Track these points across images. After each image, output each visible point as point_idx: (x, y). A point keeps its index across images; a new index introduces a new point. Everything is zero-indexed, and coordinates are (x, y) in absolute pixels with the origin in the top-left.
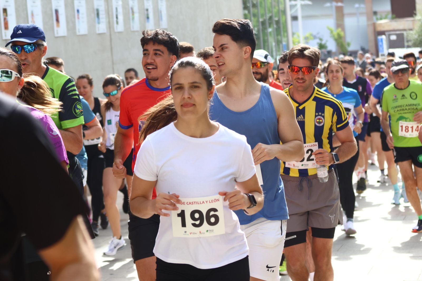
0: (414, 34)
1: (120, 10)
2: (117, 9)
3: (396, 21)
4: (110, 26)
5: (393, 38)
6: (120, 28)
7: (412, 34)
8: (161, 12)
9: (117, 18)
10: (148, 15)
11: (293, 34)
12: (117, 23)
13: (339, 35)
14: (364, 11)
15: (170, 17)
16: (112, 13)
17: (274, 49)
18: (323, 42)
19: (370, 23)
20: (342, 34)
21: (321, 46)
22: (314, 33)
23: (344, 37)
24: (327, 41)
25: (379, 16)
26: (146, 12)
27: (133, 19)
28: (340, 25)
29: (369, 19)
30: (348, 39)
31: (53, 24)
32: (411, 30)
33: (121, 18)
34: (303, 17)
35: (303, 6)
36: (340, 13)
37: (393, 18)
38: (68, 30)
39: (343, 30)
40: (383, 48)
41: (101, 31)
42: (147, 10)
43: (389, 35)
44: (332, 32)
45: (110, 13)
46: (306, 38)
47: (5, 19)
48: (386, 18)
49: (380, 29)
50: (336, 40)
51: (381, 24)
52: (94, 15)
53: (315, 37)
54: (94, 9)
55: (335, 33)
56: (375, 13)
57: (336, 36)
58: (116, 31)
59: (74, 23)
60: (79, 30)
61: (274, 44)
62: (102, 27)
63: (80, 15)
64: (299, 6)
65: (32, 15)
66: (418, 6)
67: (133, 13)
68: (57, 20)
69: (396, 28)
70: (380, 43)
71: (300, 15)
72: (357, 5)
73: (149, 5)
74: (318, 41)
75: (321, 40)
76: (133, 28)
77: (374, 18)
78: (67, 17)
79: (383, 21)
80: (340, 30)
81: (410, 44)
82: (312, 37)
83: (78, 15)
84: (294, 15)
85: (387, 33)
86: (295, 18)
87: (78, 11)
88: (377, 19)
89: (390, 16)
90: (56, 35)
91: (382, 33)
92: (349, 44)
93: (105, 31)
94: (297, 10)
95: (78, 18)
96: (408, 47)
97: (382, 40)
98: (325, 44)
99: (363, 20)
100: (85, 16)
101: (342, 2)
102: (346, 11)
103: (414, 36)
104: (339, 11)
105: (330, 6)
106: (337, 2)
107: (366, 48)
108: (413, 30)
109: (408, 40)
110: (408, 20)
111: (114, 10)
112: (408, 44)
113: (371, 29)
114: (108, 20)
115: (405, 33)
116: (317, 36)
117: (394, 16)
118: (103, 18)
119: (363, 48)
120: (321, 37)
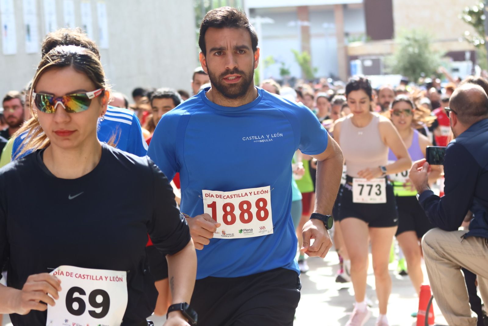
0: (392, 59)
2: (50, 25)
3: (371, 44)
5: (368, 63)
8: (101, 29)
13: (305, 59)
14: (334, 32)
15: (112, 35)
16: (45, 30)
18: (286, 67)
19: (341, 45)
20: (308, 58)
21: (284, 72)
22: (276, 57)
23: (310, 61)
24: (290, 66)
25: (351, 38)
28: (306, 47)
29: (340, 41)
30: (315, 64)
32: (390, 54)
34: (264, 38)
35: (263, 25)
36: (306, 33)
37: (368, 41)
39: (309, 52)
41: (32, 51)
42: (85, 27)
43: (363, 61)
44: (296, 55)
45: (43, 30)
46: (267, 62)
48: (359, 40)
49: (352, 53)
50: (301, 65)
51: (354, 47)
52: (24, 32)
53: (276, 61)
54: (24, 25)
55: (301, 56)
56: (347, 34)
57: (302, 61)
60: (6, 48)
62: (33, 46)
63: (9, 32)
66: (397, 28)
69: (371, 52)
70: (353, 70)
71: (260, 35)
72: (325, 25)
73: (87, 20)
74: (280, 65)
75: (283, 64)
77: (346, 40)
79: (356, 44)
80: (305, 54)
81: (388, 70)
82: (273, 61)
83: (6, 32)
85: (361, 58)
87: (6, 27)
88: (350, 41)
89: (364, 37)
91: (355, 58)
92: (316, 70)
93: (37, 51)
95: (6, 35)
96: (386, 74)
97: (355, 66)
98: (288, 69)
99: (333, 43)
100: (14, 32)
101: (308, 20)
102: (314, 30)
103: (393, 61)
104: (305, 31)
105: (295, 25)
106: (303, 20)
107: (336, 75)
108: (392, 55)
109: (386, 66)
110: (385, 44)
111: (48, 26)
112: (385, 70)
113: (342, 53)
114: (40, 38)
115: (382, 58)
116: (279, 59)
117: (369, 38)
118: (34, 36)
119: (332, 74)
120: (283, 61)
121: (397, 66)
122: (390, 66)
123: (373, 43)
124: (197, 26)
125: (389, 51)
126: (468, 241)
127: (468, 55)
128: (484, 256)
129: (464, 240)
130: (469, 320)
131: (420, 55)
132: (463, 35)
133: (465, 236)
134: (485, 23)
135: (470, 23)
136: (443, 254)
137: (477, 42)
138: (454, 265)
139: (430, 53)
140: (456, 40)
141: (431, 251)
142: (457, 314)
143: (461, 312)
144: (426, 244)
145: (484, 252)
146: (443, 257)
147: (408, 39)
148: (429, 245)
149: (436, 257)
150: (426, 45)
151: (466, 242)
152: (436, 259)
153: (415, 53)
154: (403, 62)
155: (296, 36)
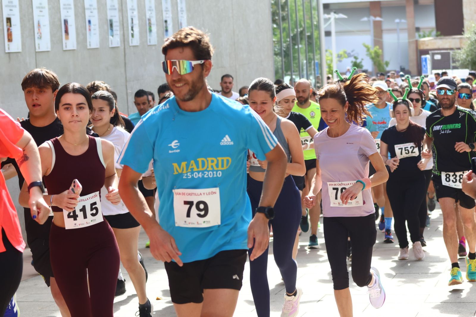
0: (462, 53)
1: (136, 22)
2: (132, 19)
3: (441, 39)
4: (124, 40)
5: (438, 57)
6: (136, 41)
7: (460, 54)
8: (181, 24)
9: (132, 30)
10: (166, 27)
11: (326, 51)
12: (133, 35)
13: (376, 53)
14: (406, 27)
16: (128, 24)
17: (305, 67)
18: (358, 61)
19: (411, 40)
20: (380, 52)
21: (356, 65)
22: (349, 51)
23: (383, 56)
24: (362, 59)
25: (421, 33)
26: (164, 24)
27: (150, 31)
28: (378, 41)
29: (410, 36)
30: (387, 58)
31: (62, 36)
32: (459, 49)
33: (136, 30)
34: (338, 33)
35: (336, 19)
36: (378, 29)
37: (437, 36)
38: (78, 43)
39: (381, 47)
40: (427, 69)
41: (114, 45)
42: (166, 21)
43: (433, 55)
44: (368, 50)
45: (125, 25)
46: (339, 56)
47: (8, 30)
48: (428, 36)
49: (423, 47)
50: (372, 59)
51: (424, 41)
52: (107, 27)
53: (349, 55)
54: (107, 20)
55: (372, 50)
56: (418, 29)
57: (373, 55)
58: (131, 44)
59: (85, 35)
60: (90, 42)
61: (305, 62)
62: (116, 40)
63: (92, 27)
64: (332, 20)
65: (39, 25)
66: (467, 23)
67: (150, 24)
68: (67, 32)
69: (441, 47)
70: (424, 63)
71: (333, 30)
72: (397, 21)
73: (168, 16)
74: (352, 59)
75: (356, 58)
76: (150, 42)
77: (417, 34)
78: (77, 29)
79: (427, 39)
80: (378, 47)
81: (457, 64)
82: (346, 55)
83: (90, 26)
84: (328, 30)
85: (430, 52)
86: (328, 34)
87: (89, 22)
88: (420, 36)
89: (434, 33)
90: (65, 49)
91: (426, 52)
92: (387, 64)
93: (119, 45)
94: (330, 24)
95: (90, 30)
96: (455, 68)
97: (426, 59)
98: (361, 62)
99: (404, 37)
100: (97, 27)
101: (380, 16)
102: (385, 26)
103: (461, 55)
104: (378, 26)
105: (368, 20)
106: (375, 16)
107: (407, 68)
108: (461, 49)
109: (454, 60)
110: (455, 38)
111: (130, 21)
112: (454, 64)
113: (413, 46)
114: (122, 32)
115: (451, 52)
116: (352, 54)
117: (439, 33)
118: (117, 30)
119: (402, 67)
120: (356, 55)
121: (465, 59)
122: (459, 59)
123: (442, 37)
124: (274, 21)
125: (458, 46)
154: (472, 55)
155: (369, 31)
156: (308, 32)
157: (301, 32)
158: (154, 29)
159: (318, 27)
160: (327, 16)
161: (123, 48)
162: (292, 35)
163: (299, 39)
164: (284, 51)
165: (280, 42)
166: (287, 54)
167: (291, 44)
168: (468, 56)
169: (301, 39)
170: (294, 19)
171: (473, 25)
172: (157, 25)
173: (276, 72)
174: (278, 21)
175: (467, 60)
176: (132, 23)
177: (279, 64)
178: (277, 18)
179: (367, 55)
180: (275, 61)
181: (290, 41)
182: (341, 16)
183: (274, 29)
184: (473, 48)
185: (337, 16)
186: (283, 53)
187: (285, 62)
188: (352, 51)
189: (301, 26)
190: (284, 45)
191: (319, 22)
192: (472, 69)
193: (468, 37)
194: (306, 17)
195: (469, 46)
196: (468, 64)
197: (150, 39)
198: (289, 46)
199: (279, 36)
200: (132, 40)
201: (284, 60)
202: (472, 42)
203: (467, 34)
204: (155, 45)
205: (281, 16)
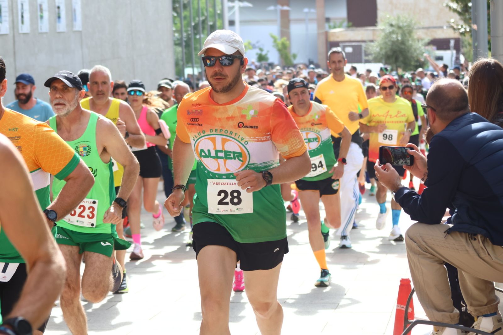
0: (375, 46)
1: (26, 7)
2: (22, 5)
3: (353, 30)
4: (14, 26)
5: (349, 50)
6: (26, 28)
7: (373, 46)
8: (75, 10)
9: (22, 17)
10: (59, 14)
12: (23, 22)
13: (283, 44)
14: (314, 17)
15: (85, 17)
16: (17, 10)
18: (264, 53)
19: (322, 31)
20: (288, 42)
21: (261, 58)
22: (254, 42)
23: (290, 47)
24: (268, 51)
25: (332, 24)
26: (57, 10)
27: (42, 17)
28: (285, 33)
29: (320, 27)
30: (294, 49)
32: (372, 41)
33: (27, 16)
34: (242, 22)
35: (241, 8)
36: (285, 19)
37: (349, 27)
39: (289, 39)
41: (3, 32)
42: (59, 8)
43: (344, 47)
44: (275, 40)
45: (15, 11)
48: (340, 26)
49: (332, 39)
50: (279, 50)
51: (334, 33)
53: (254, 47)
55: (279, 42)
56: (328, 20)
57: (280, 46)
58: (20, 32)
62: (4, 27)
64: (236, 9)
66: (380, 14)
67: (41, 10)
69: (352, 39)
71: (237, 19)
72: (306, 10)
73: (61, 2)
74: (258, 51)
75: (261, 50)
76: (41, 29)
77: (327, 25)
79: (337, 30)
80: (285, 38)
81: (370, 58)
82: (251, 47)
84: (232, 19)
85: (341, 44)
86: (232, 23)
88: (330, 27)
89: (345, 24)
91: (336, 44)
92: (295, 56)
93: (8, 32)
94: (234, 13)
96: (367, 61)
98: (266, 55)
99: (313, 28)
101: (288, 5)
102: (293, 16)
103: (375, 48)
104: (285, 16)
105: (274, 9)
106: (283, 5)
107: (315, 62)
108: (374, 41)
109: (367, 53)
110: (367, 30)
111: (20, 7)
112: (367, 58)
113: (323, 39)
114: (11, 19)
115: (363, 45)
116: (257, 45)
117: (351, 24)
118: (5, 16)
119: (311, 60)
120: (261, 47)
121: (379, 53)
122: (372, 52)
123: (354, 28)
124: (174, 9)
125: (371, 38)
126: (452, 236)
127: (452, 43)
128: (467, 251)
129: (447, 235)
130: (450, 316)
131: (403, 43)
132: (449, 22)
133: (448, 231)
134: (471, 10)
135: (455, 10)
136: (426, 248)
137: (462, 30)
138: (438, 259)
139: (413, 40)
140: (441, 27)
141: (414, 245)
142: (438, 310)
143: (442, 307)
144: (409, 238)
145: (467, 247)
146: (426, 252)
147: (392, 25)
148: (411, 239)
149: (419, 251)
150: (410, 32)
151: (449, 237)
152: (419, 254)
153: (398, 40)
154: (385, 48)
155: (276, 21)
156: (210, 21)
157: (204, 22)
158: (46, 14)
159: (221, 16)
160: (231, 4)
161: (11, 35)
162: (193, 24)
163: (201, 28)
164: (185, 41)
165: (180, 31)
166: (188, 45)
167: (193, 35)
168: (381, 49)
169: (203, 28)
170: (196, 6)
171: (388, 16)
172: (49, 11)
173: (177, 64)
174: (178, 10)
175: (381, 53)
176: (22, 8)
177: (180, 56)
178: (177, 5)
179: (274, 46)
180: (175, 52)
181: (191, 30)
182: (246, 4)
183: (174, 18)
184: (387, 40)
185: (242, 4)
186: (184, 44)
187: (186, 53)
188: (258, 42)
189: (203, 15)
190: (185, 34)
191: (222, 10)
192: (386, 63)
193: (382, 29)
194: (209, 4)
195: (382, 38)
196: (381, 58)
197: (41, 27)
198: (190, 36)
199: (179, 25)
200: (22, 27)
201: (184, 51)
202: (386, 34)
203: (381, 26)
204: (46, 33)
205: (182, 4)
